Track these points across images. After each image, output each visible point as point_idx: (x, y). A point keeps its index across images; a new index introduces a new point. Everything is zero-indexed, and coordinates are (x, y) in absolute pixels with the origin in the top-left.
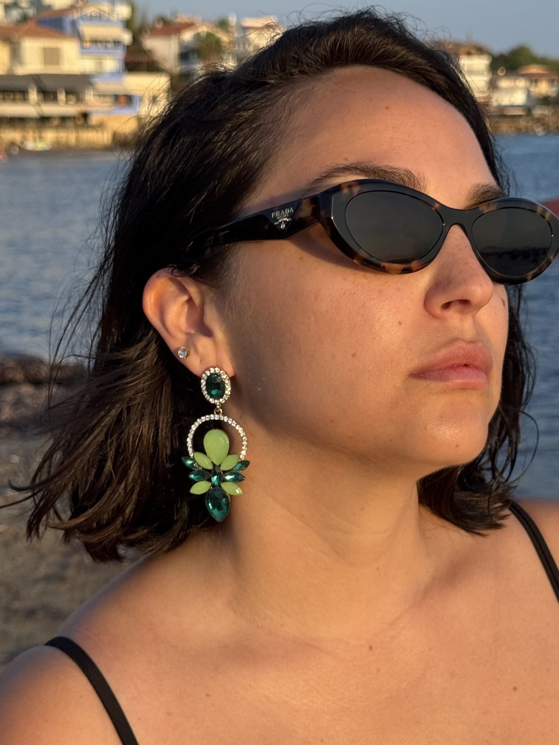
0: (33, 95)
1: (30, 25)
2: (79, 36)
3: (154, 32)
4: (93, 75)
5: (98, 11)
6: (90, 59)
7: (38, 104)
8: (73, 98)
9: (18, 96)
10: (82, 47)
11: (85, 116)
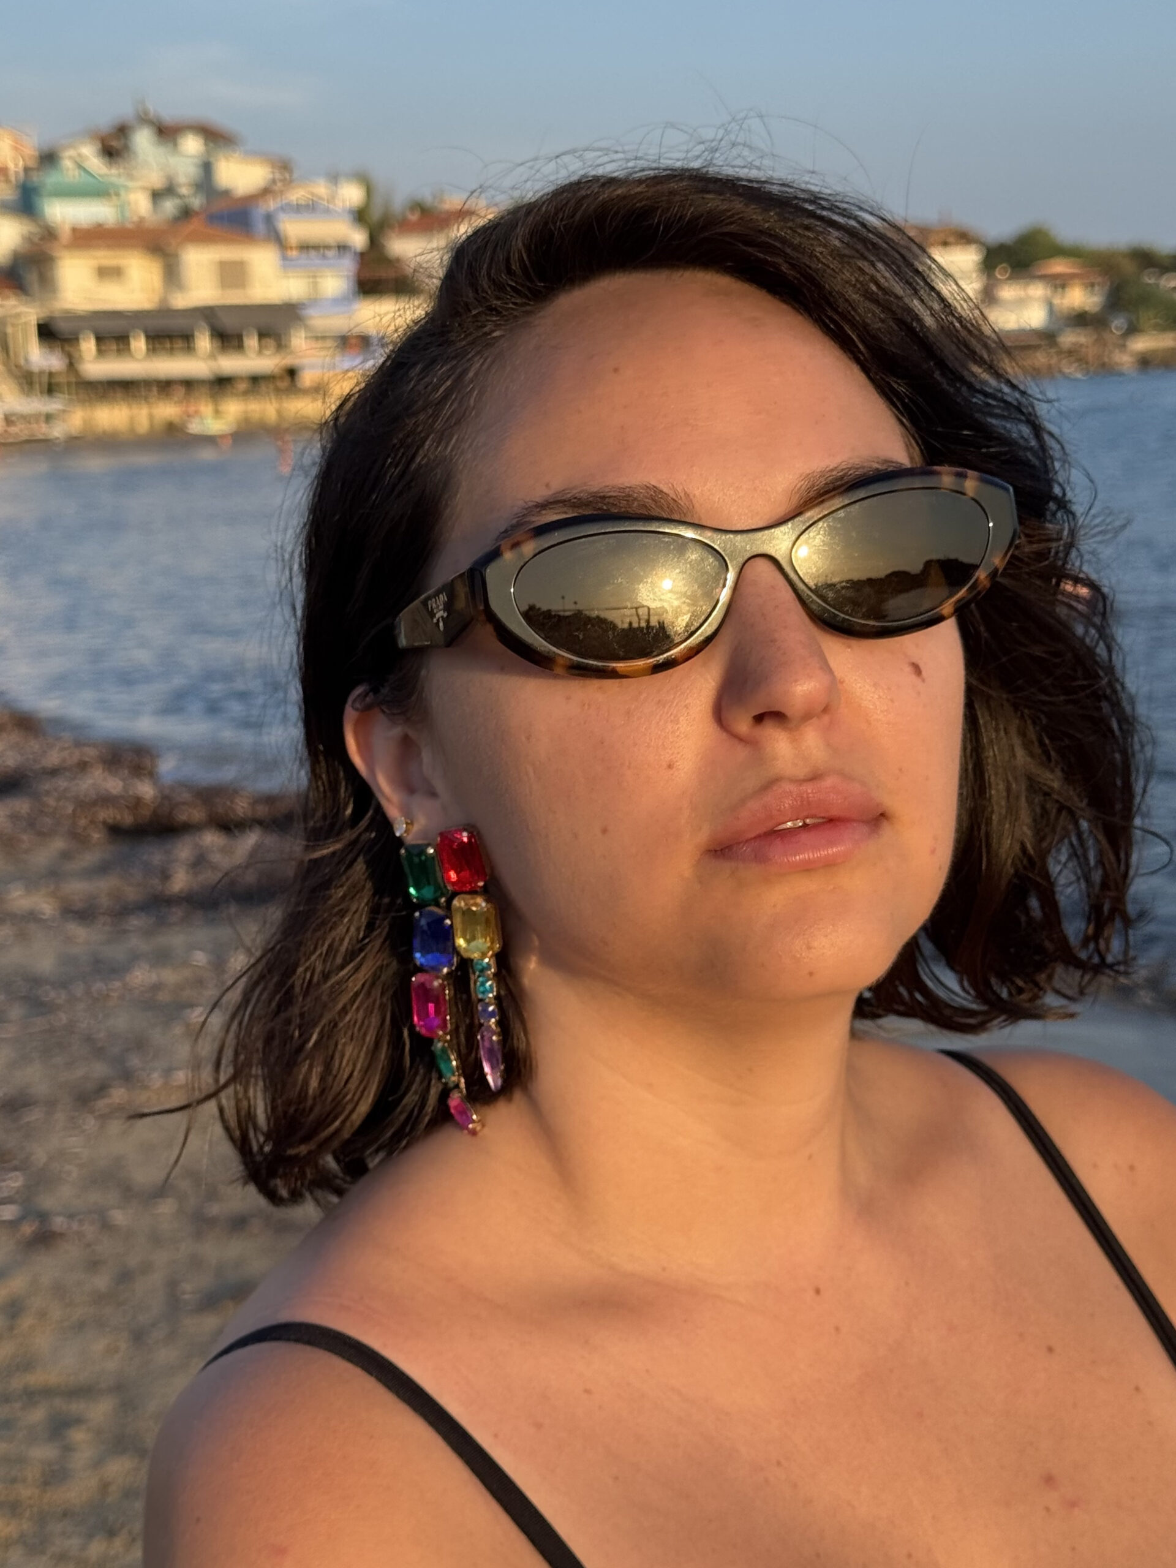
0: (204, 342)
1: (195, 224)
2: (277, 239)
3: (406, 227)
4: (303, 304)
5: (310, 197)
6: (298, 277)
7: (212, 356)
8: (271, 342)
9: (179, 344)
10: (284, 258)
11: (292, 373)
